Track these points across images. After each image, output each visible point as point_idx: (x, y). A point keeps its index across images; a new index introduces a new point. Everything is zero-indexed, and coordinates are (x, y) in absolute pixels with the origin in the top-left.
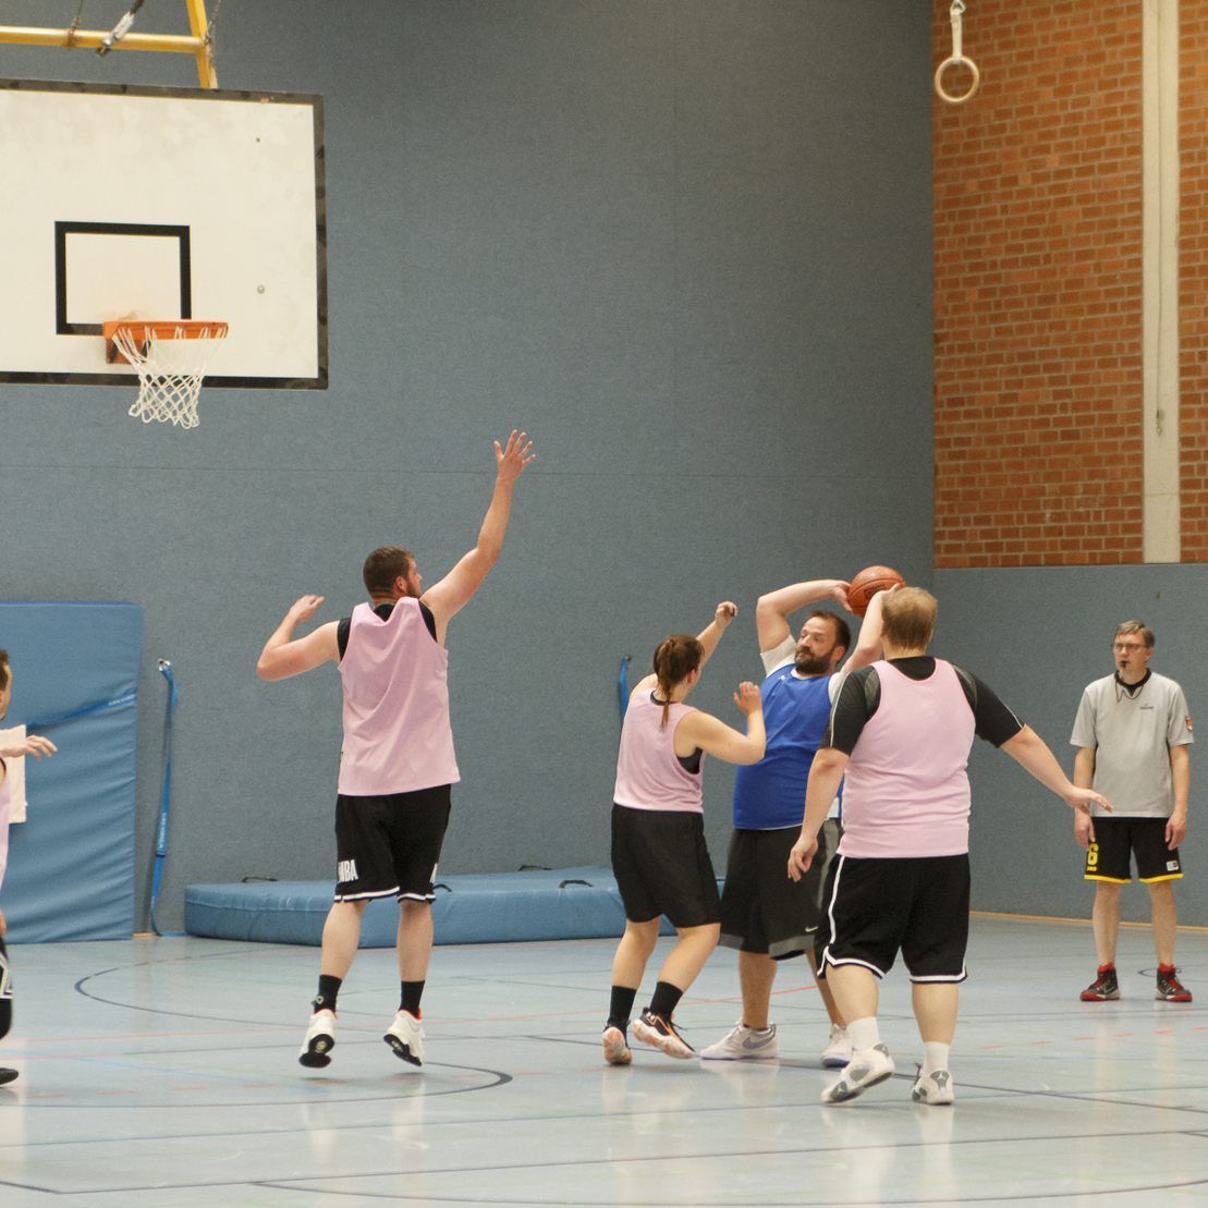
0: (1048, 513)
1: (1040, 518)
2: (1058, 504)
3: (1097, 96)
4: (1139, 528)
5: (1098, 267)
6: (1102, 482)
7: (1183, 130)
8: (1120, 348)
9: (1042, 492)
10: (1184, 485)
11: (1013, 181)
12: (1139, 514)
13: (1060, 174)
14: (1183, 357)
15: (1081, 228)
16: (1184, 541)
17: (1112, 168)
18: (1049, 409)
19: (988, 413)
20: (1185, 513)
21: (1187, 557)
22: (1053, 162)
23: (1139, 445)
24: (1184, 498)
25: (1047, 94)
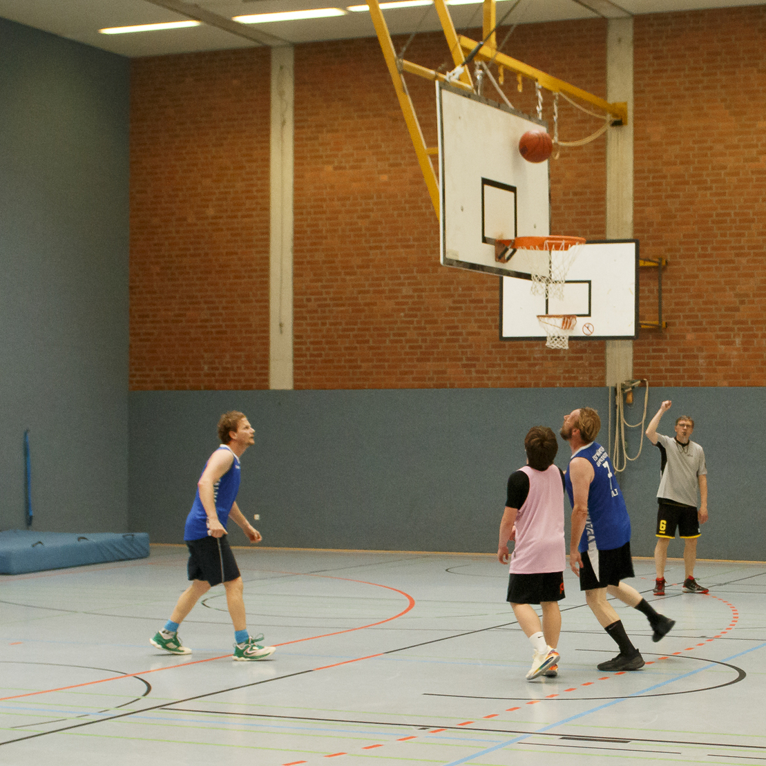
0: (206, 367)
1: (202, 369)
2: (211, 363)
3: (240, 185)
4: (267, 374)
5: (240, 259)
6: (242, 354)
7: (295, 201)
8: (255, 295)
9: (202, 357)
10: (295, 355)
11: (185, 219)
12: (267, 368)
13: (215, 218)
14: (295, 300)
15: (228, 241)
16: (295, 380)
17: (251, 216)
18: (206, 321)
19: (166, 321)
20: (295, 368)
21: (296, 387)
22: (211, 212)
23: (267, 338)
24: (295, 362)
25: (207, 182)
